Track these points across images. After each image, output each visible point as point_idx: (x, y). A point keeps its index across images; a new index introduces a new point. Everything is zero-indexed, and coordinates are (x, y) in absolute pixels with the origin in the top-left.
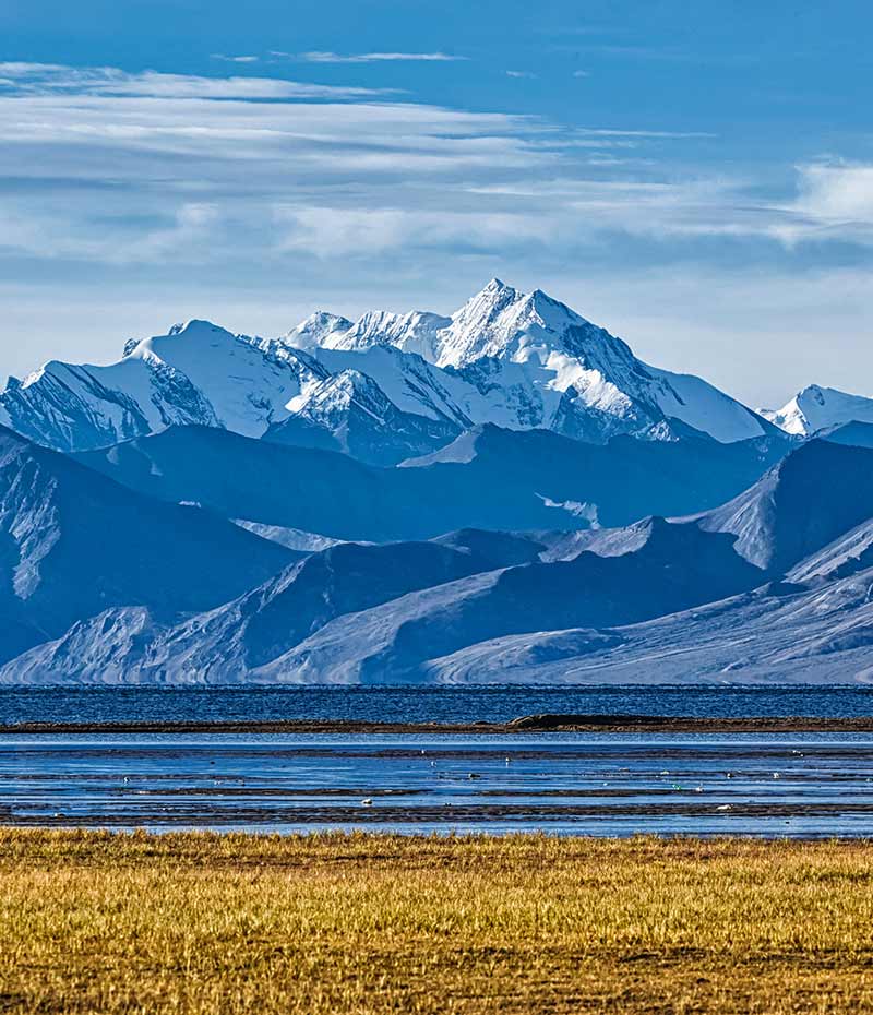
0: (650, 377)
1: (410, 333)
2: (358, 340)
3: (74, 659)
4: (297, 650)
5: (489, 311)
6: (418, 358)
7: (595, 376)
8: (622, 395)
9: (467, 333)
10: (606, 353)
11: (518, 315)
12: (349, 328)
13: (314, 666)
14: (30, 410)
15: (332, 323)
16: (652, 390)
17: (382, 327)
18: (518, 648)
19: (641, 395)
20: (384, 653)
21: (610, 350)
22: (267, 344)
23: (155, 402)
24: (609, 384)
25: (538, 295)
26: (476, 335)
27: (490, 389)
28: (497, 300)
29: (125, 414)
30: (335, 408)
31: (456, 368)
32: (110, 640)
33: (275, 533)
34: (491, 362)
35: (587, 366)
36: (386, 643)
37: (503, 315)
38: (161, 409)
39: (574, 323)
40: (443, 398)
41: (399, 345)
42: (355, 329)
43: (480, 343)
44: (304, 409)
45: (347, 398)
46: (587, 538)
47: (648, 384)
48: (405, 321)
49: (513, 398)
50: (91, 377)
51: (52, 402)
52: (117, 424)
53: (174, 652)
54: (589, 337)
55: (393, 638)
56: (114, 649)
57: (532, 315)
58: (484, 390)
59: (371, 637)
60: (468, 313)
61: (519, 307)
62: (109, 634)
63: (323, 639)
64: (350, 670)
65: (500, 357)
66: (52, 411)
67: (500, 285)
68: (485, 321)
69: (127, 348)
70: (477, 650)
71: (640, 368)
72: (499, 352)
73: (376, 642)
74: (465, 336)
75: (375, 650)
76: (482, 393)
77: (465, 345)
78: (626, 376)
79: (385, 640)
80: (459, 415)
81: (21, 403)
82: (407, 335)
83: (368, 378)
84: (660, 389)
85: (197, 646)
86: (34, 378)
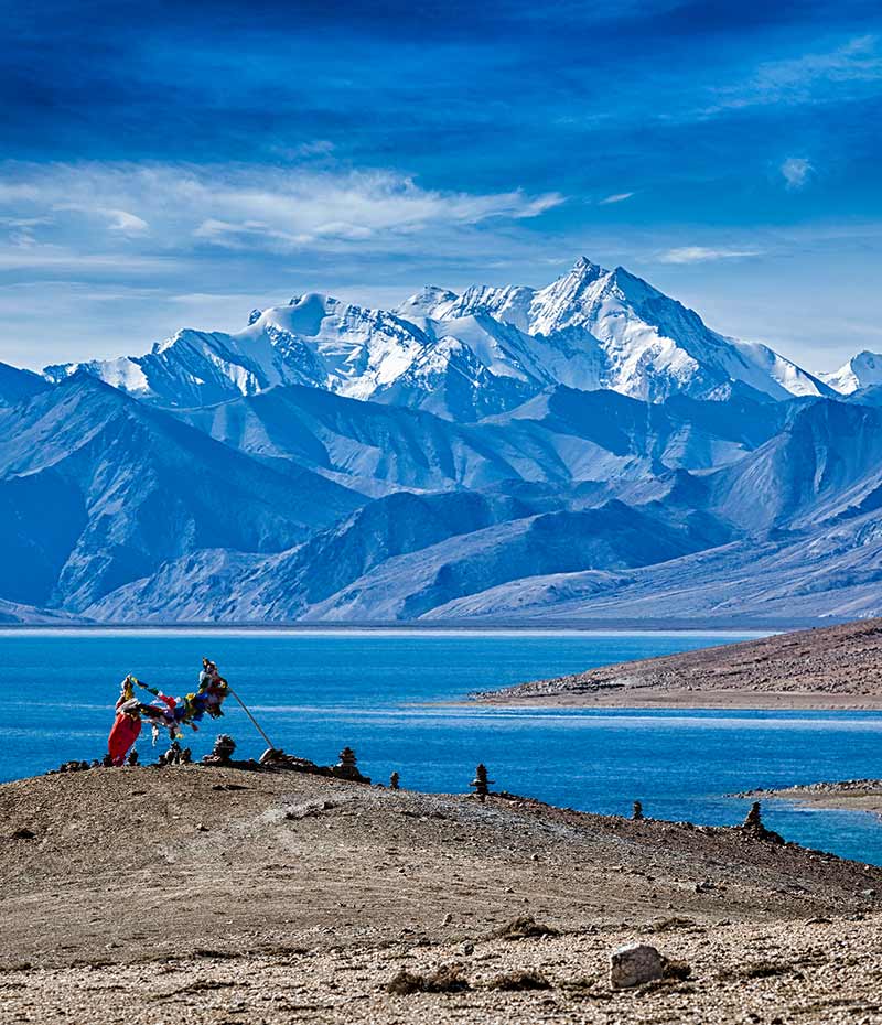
0: (719, 344)
1: (508, 304)
2: (461, 312)
3: (160, 595)
4: (349, 589)
5: (577, 286)
6: (511, 327)
7: (667, 344)
8: (691, 359)
9: (557, 305)
10: (679, 322)
11: (601, 289)
12: (454, 300)
13: (363, 602)
14: (165, 372)
15: (440, 296)
16: (720, 355)
17: (483, 300)
18: (538, 588)
19: (710, 360)
20: (426, 591)
21: (683, 320)
22: (376, 314)
23: (276, 364)
24: (680, 350)
25: (620, 270)
26: (565, 306)
27: (574, 354)
28: (584, 276)
29: (249, 376)
30: (433, 370)
31: (545, 335)
32: (193, 578)
33: (358, 483)
34: (575, 331)
35: (661, 333)
36: (428, 583)
37: (588, 290)
38: (281, 372)
39: (651, 297)
40: (533, 362)
41: (497, 317)
42: (459, 301)
43: (568, 314)
44: (407, 371)
45: (444, 363)
46: (618, 488)
47: (716, 350)
48: (504, 294)
49: (594, 362)
50: (220, 343)
51: (183, 365)
52: (242, 386)
53: (247, 590)
54: (665, 309)
55: (435, 578)
56: (195, 586)
57: (613, 289)
58: (569, 354)
59: (415, 578)
60: (558, 287)
61: (603, 282)
62: (191, 574)
63: (373, 579)
64: (394, 606)
65: (584, 326)
66: (183, 373)
67: (587, 261)
68: (573, 295)
69: (252, 317)
70: (501, 590)
71: (709, 336)
72: (584, 321)
73: (419, 581)
74: (556, 307)
75: (418, 588)
76: (568, 358)
77: (556, 315)
78: (697, 343)
79: (427, 579)
80: (546, 377)
81: (157, 366)
82: (505, 307)
83: (463, 344)
84: (727, 354)
85: (265, 585)
86: (169, 344)
